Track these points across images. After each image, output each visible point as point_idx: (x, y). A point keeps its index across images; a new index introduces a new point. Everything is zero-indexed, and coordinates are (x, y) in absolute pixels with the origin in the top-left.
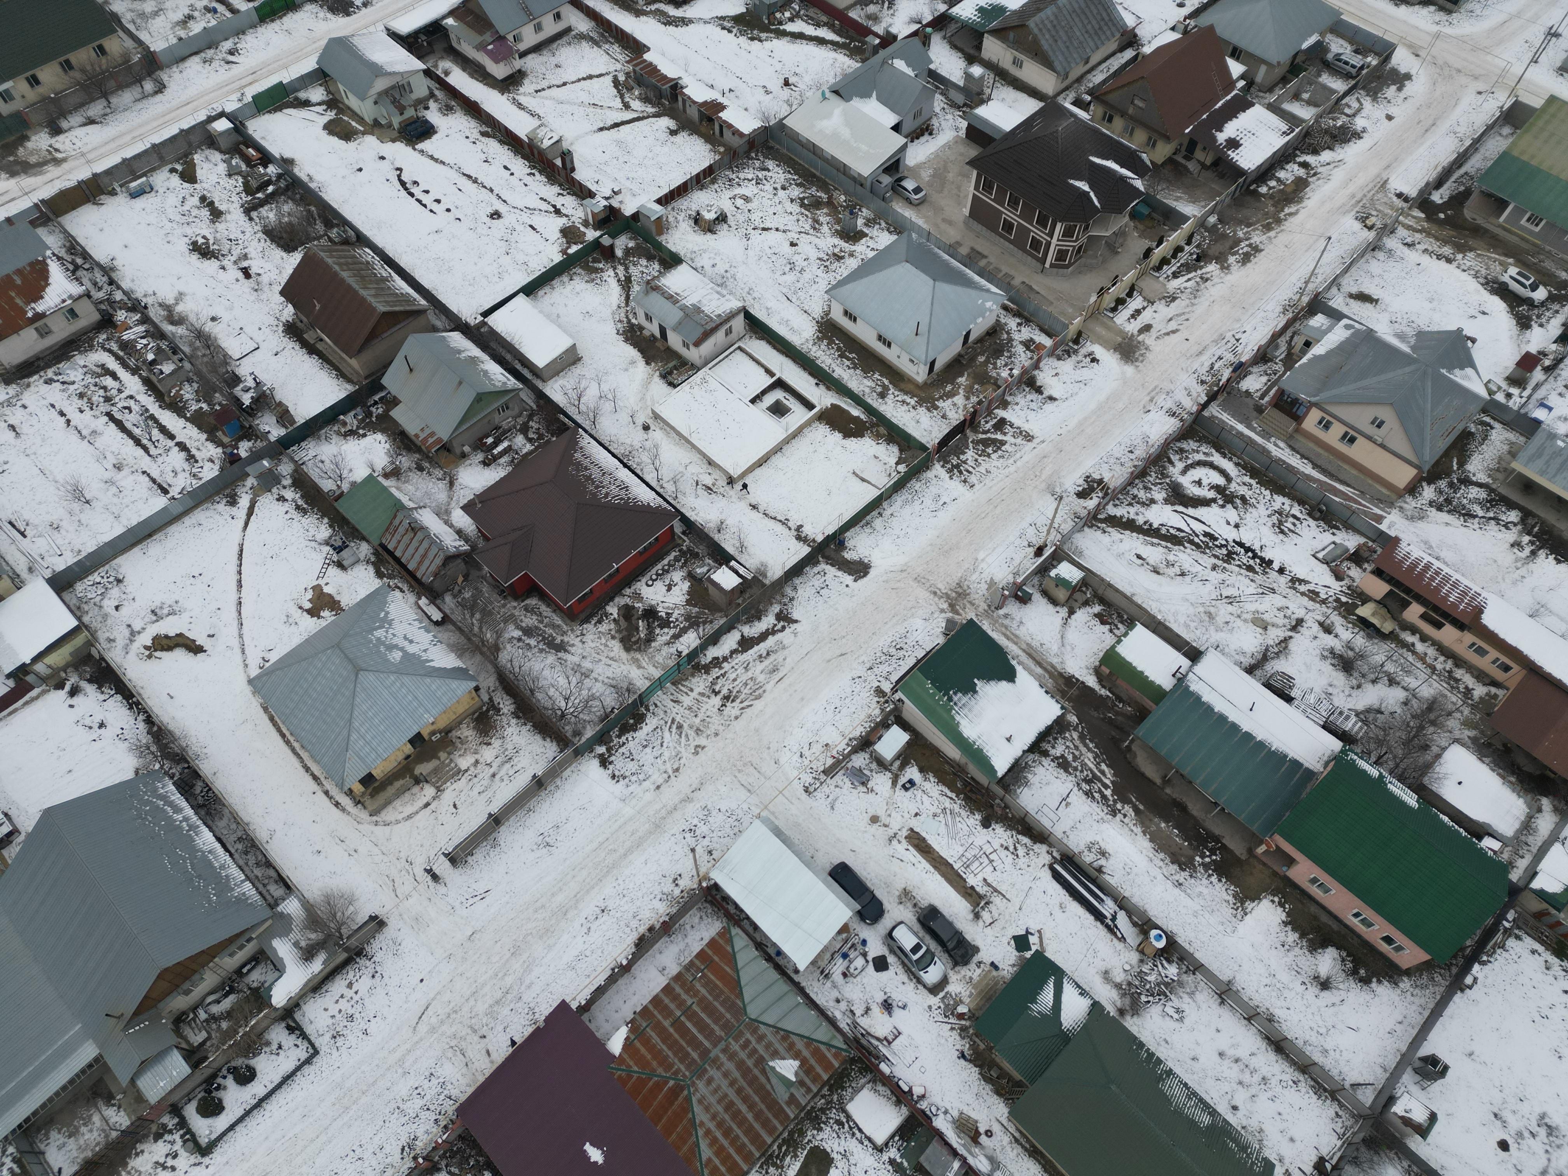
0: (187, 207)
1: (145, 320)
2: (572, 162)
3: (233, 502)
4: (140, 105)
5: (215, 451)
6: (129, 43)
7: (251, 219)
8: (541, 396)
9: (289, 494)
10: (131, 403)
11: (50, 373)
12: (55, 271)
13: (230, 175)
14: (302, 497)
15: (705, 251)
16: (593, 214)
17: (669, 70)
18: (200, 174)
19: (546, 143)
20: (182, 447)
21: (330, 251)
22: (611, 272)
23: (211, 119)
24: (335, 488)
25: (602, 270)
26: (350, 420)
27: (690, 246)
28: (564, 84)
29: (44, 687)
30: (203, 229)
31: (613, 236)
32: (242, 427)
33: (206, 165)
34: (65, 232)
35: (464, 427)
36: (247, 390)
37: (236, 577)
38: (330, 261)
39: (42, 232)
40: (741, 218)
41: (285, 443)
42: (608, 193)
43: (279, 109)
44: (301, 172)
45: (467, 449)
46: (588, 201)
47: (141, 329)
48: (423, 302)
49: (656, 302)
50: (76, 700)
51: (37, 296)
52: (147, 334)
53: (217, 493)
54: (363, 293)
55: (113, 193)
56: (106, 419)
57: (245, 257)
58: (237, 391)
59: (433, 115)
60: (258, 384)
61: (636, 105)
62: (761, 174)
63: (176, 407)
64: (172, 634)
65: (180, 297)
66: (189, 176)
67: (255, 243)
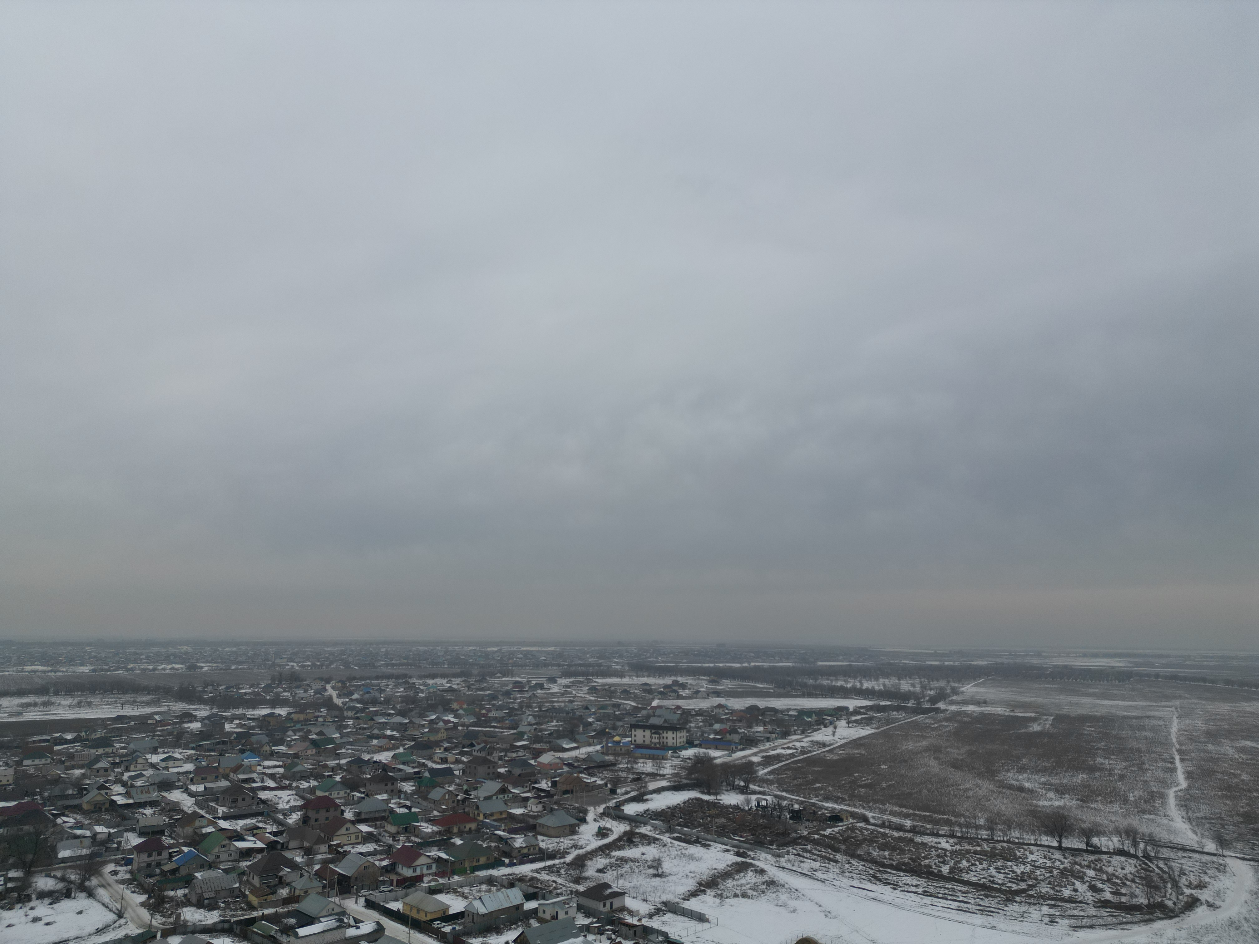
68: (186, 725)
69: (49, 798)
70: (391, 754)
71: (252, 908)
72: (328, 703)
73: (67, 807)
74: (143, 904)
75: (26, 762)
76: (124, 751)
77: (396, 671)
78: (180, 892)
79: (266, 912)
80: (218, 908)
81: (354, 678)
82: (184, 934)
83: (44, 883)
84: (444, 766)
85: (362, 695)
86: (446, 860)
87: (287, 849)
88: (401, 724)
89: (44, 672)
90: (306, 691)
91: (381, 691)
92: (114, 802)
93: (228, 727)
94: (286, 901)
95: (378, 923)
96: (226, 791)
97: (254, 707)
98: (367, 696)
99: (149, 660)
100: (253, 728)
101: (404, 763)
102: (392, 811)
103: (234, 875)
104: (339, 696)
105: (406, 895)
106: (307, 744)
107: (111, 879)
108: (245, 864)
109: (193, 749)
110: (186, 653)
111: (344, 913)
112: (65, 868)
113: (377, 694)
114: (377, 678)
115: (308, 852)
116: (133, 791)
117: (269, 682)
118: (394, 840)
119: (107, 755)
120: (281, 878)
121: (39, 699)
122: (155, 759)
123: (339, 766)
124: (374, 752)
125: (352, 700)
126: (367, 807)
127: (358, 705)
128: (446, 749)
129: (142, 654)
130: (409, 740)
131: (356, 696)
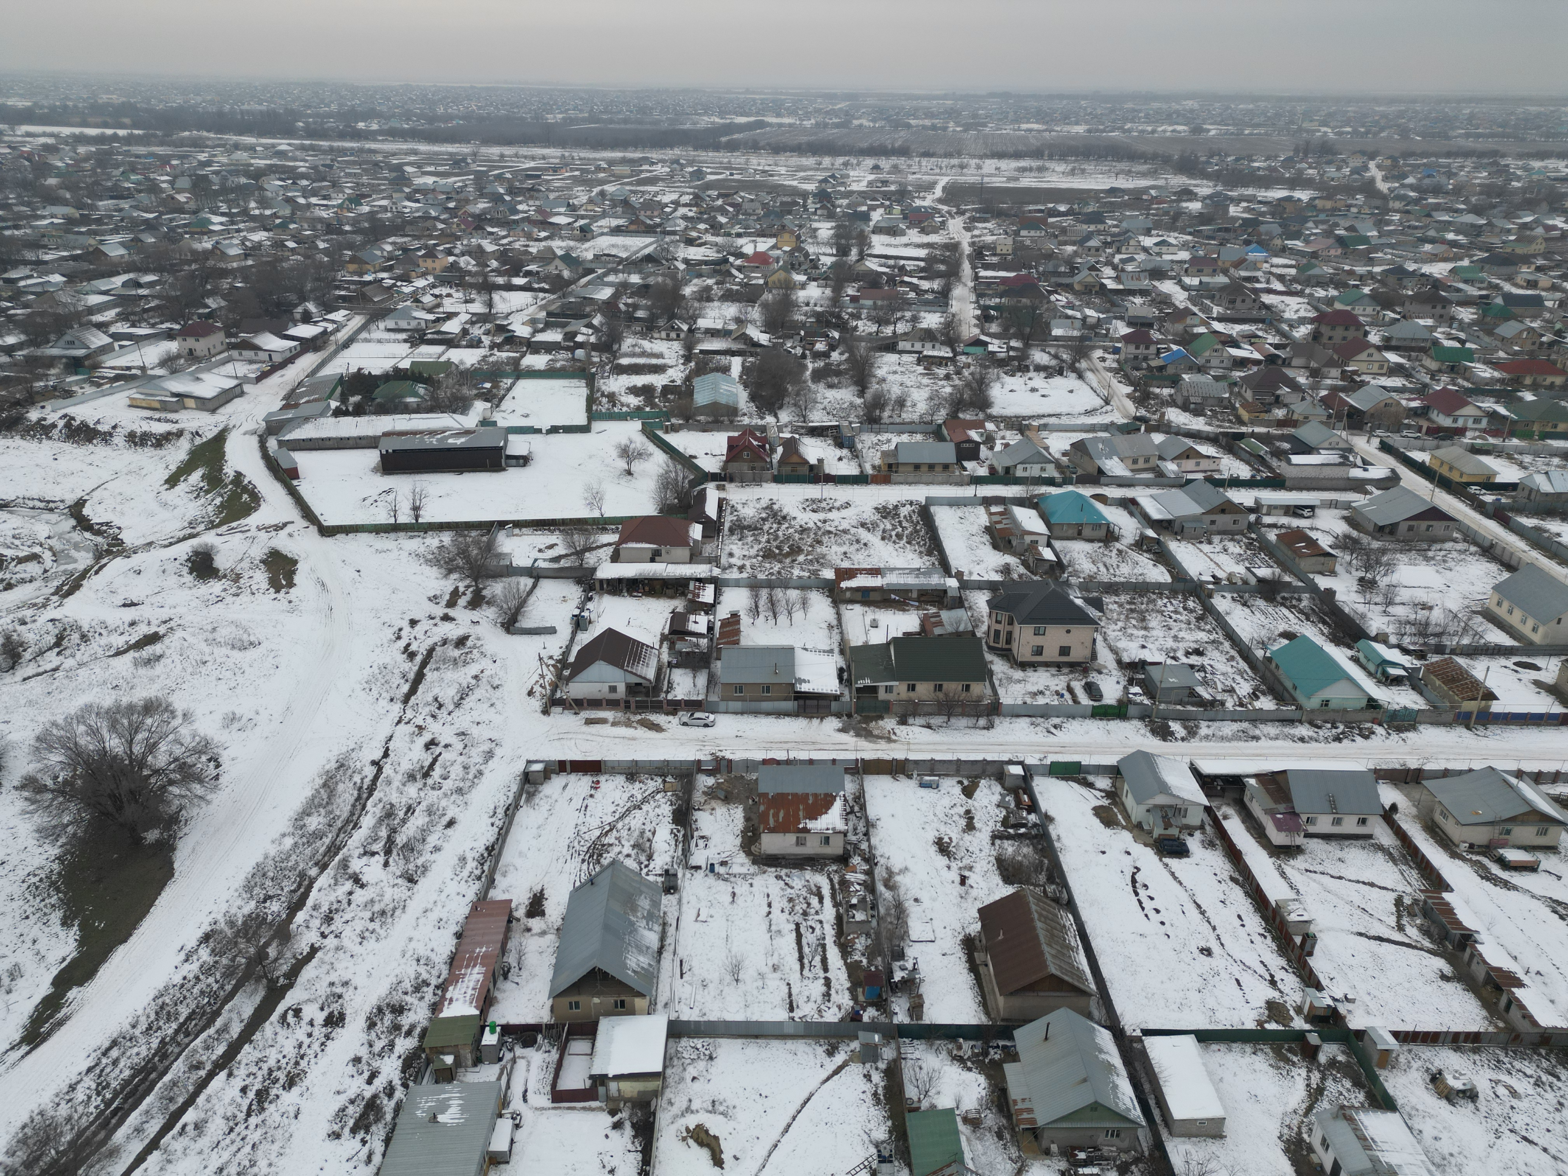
0: (952, 812)
1: (870, 873)
2: (1313, 946)
3: (830, 1053)
4: (968, 731)
5: (846, 1001)
6: (988, 691)
7: (993, 844)
8: (1159, 1147)
9: (876, 1077)
10: (818, 926)
11: (783, 872)
12: (838, 805)
13: (998, 806)
14: (885, 1087)
15: (1431, 1116)
16: (1312, 1006)
17: (1467, 918)
18: (978, 794)
19: (1293, 917)
20: (828, 982)
21: (1039, 900)
22: (1303, 1072)
23: (1011, 762)
24: (915, 1099)
25: (1294, 1064)
26: (967, 1047)
27: (1414, 1101)
28: (1340, 878)
29: (603, 1105)
30: (953, 832)
31: (1325, 1038)
32: (880, 996)
33: (986, 791)
34: (862, 786)
35: (1064, 1125)
36: (903, 969)
37: (788, 1120)
38: (1034, 907)
39: (848, 778)
40: (1497, 1110)
41: (903, 1032)
42: (1339, 995)
43: (1066, 779)
44: (1053, 831)
45: (1054, 1148)
46: (1311, 991)
47: (862, 877)
48: (1093, 986)
49: (1341, 1132)
50: (614, 1135)
51: (814, 817)
52: (863, 884)
53: (825, 1037)
54: (1046, 948)
55: (910, 777)
56: (794, 927)
57: (970, 868)
58: (896, 965)
59: (1194, 843)
60: (914, 969)
61: (1413, 933)
62: (1545, 1077)
63: (845, 949)
64: (711, 1133)
65: (905, 870)
66: (968, 792)
67: (984, 863)
68: (1184, 205)
69: (1044, 273)
70: (1449, 266)
71: (1241, 423)
72: (1369, 188)
73: (1060, 285)
74: (1128, 396)
75: (1024, 233)
76: (1116, 230)
77: (1480, 145)
78: (1166, 392)
79: (1257, 430)
80: (1205, 415)
81: (1412, 154)
82: (1167, 433)
83: (1040, 357)
84: (1529, 292)
85: (1420, 180)
86: (1505, 418)
87: (1289, 365)
88: (1473, 226)
89: (1039, 131)
90: (1339, 169)
91: (1450, 175)
92: (1103, 286)
93: (1233, 210)
94: (1281, 424)
95: (1393, 471)
96: (1223, 288)
97: (1267, 187)
98: (1427, 181)
99: (1148, 119)
100: (1263, 214)
101: (1466, 282)
102: (1436, 342)
103: (1223, 384)
104: (1385, 179)
105: (1438, 447)
106: (1331, 241)
107: (1100, 365)
108: (1237, 374)
109: (1190, 234)
110: (1192, 111)
111: (1350, 450)
112: (1058, 346)
113: (1443, 180)
114: (1448, 155)
115: (1315, 374)
116: (1123, 276)
117: (1291, 154)
118: (1432, 379)
119: (1099, 232)
120: (1278, 397)
121: (1035, 164)
122: (1148, 242)
123: (1371, 276)
124: (1425, 261)
125: (1403, 186)
126: (1402, 331)
127: (1412, 194)
128: (1539, 269)
129: (1140, 111)
130: (1480, 250)
131: (1410, 180)
